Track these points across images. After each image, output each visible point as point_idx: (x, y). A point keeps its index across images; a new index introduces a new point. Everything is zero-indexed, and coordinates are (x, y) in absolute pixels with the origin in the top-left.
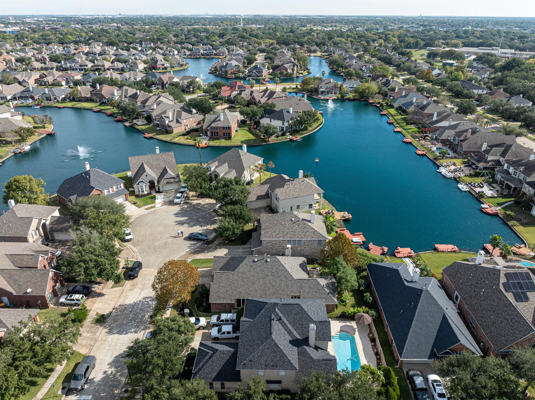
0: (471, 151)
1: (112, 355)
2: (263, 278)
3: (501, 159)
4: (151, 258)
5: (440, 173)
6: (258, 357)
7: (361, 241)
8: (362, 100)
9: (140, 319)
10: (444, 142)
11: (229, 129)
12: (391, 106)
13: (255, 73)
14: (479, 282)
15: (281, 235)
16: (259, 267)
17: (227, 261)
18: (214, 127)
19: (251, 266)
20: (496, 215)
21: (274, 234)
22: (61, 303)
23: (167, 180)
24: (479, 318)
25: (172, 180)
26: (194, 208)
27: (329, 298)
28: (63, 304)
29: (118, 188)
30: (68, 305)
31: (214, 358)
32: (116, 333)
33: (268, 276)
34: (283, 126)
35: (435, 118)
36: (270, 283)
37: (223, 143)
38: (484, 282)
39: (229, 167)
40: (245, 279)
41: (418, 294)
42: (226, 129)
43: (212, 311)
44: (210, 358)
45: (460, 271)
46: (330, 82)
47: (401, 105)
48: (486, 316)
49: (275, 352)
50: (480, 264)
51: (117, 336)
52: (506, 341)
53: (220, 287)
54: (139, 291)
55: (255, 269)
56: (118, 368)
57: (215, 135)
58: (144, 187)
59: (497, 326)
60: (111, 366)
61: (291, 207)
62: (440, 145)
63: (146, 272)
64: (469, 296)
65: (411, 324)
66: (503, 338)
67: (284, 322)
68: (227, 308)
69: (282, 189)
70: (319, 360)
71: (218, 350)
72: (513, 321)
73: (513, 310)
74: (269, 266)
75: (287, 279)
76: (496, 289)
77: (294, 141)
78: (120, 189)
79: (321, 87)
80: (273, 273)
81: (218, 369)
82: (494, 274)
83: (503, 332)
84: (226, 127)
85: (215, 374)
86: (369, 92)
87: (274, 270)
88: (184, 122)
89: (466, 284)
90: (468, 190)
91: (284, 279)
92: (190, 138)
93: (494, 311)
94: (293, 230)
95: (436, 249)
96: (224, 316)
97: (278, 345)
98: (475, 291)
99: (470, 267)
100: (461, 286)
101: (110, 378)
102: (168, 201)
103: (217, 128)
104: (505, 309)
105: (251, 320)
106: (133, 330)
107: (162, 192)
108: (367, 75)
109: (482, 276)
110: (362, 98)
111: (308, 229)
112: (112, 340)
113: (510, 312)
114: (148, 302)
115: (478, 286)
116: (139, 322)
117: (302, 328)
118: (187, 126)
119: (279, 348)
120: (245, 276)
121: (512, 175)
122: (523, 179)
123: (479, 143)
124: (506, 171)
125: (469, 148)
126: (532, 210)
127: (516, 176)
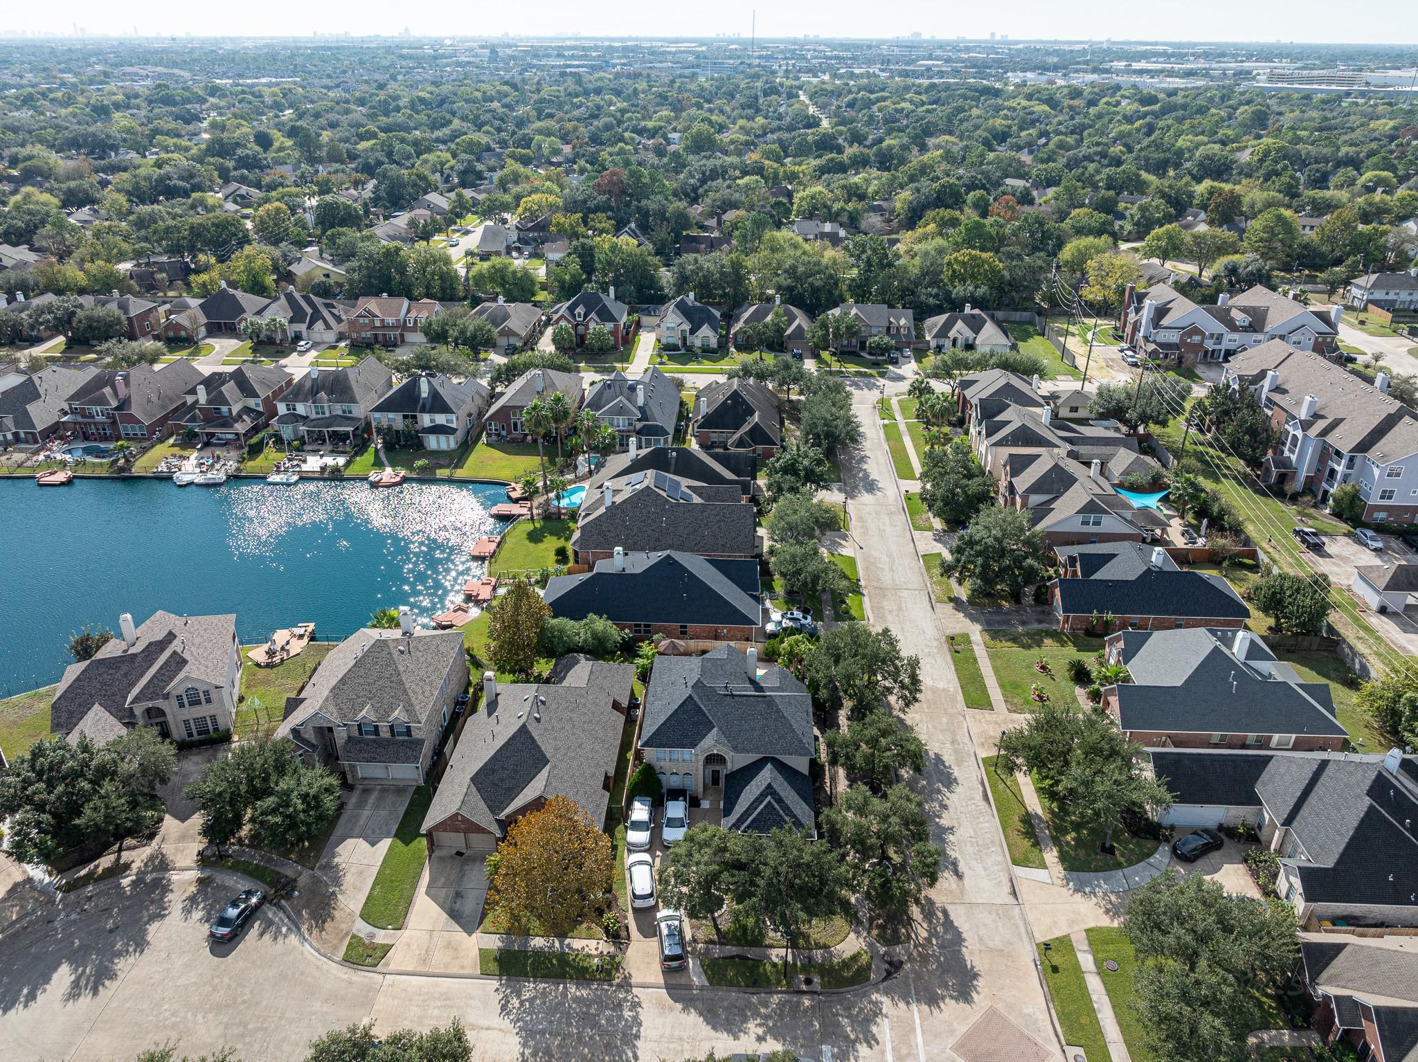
3: (251, 402)
5: (192, 484)
20: (405, 480)
38: (649, 512)
45: (605, 529)
50: (613, 502)
62: (60, 445)
64: (656, 541)
76: (672, 507)
82: (648, 495)
89: (632, 534)
100: (630, 542)
115: (648, 522)
121: (313, 416)
122: (344, 412)
123: (154, 398)
124: (294, 415)
125: (151, 416)
126: (426, 444)
127: (323, 413)
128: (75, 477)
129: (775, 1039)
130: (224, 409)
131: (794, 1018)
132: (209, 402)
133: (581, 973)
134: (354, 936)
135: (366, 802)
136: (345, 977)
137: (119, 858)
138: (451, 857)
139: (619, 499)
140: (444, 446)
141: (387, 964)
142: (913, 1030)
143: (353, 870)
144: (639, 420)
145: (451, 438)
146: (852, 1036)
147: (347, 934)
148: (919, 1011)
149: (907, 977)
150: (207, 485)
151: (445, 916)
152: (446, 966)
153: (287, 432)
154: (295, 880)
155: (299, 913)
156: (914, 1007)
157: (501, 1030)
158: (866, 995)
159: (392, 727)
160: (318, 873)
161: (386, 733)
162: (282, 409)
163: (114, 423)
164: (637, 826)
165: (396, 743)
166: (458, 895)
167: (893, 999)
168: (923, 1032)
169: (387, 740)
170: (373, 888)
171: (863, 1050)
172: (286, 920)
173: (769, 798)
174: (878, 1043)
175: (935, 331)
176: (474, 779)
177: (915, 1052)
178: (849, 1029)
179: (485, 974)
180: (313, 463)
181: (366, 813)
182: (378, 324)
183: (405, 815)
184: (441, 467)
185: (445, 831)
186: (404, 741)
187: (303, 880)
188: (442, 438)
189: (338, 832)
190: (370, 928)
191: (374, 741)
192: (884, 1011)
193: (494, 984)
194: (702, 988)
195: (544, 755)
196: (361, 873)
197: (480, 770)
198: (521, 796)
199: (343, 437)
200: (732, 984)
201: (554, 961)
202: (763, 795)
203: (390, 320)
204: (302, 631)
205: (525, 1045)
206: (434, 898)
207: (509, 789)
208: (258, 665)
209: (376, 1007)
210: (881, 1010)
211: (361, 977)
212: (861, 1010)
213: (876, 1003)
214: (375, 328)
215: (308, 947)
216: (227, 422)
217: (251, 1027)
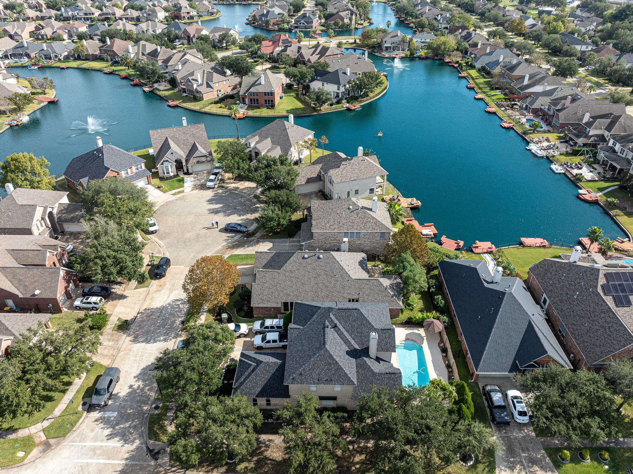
0: (570, 124)
1: (138, 367)
2: (315, 278)
3: (606, 134)
4: (181, 253)
5: (530, 150)
6: (310, 370)
7: (432, 233)
8: (436, 58)
9: (170, 325)
10: (536, 112)
11: (271, 95)
12: (472, 67)
13: (303, 24)
14: (573, 283)
15: (336, 226)
16: (310, 264)
17: (272, 257)
18: (254, 93)
19: (301, 263)
20: (596, 202)
21: (328, 225)
22: (76, 306)
23: (198, 159)
24: (570, 326)
25: (204, 159)
26: (231, 193)
27: (393, 301)
28: (80, 308)
29: (137, 169)
30: (84, 309)
31: (258, 371)
32: (143, 342)
33: (320, 275)
34: (338, 91)
35: (526, 82)
36: (323, 283)
37: (264, 112)
38: (579, 283)
39: (273, 142)
40: (293, 279)
41: (500, 298)
42: (268, 95)
43: (255, 316)
44: (253, 370)
45: (551, 270)
46: (397, 36)
47: (484, 65)
48: (579, 323)
49: (329, 364)
50: (575, 262)
51: (143, 344)
52: (602, 352)
53: (264, 289)
54: (168, 292)
55: (305, 267)
56: (146, 381)
57: (255, 103)
58: (169, 167)
59: (592, 335)
60: (138, 379)
61: (349, 192)
62: (530, 116)
63: (175, 270)
64: (560, 300)
65: (491, 333)
66: (598, 349)
67: (339, 330)
68: (273, 313)
69: (337, 170)
70: (381, 374)
71: (262, 362)
72: (612, 329)
73: (612, 316)
74: (322, 264)
75: (343, 278)
76: (593, 292)
77: (351, 110)
78: (140, 170)
79: (386, 42)
80: (327, 271)
81: (263, 384)
82: (592, 274)
83: (598, 343)
84: (268, 93)
85: (259, 389)
86: (445, 48)
87: (328, 269)
88: (216, 86)
89: (557, 285)
90: (563, 171)
91: (339, 279)
92: (223, 106)
93: (589, 318)
94: (351, 220)
95: (521, 244)
96: (269, 322)
97: (332, 357)
98: (567, 294)
99: (563, 266)
100: (551, 288)
101: (137, 393)
102: (199, 185)
103: (257, 94)
104: (602, 315)
105: (301, 327)
106: (162, 338)
107: (191, 174)
108: (444, 26)
109: (577, 276)
110: (437, 55)
111: (369, 220)
112: (138, 350)
113: (608, 319)
114: (178, 305)
115: (572, 288)
116: (169, 328)
117: (361, 336)
118: (220, 91)
119: (334, 360)
120: (293, 275)
121: (619, 154)
123: (580, 114)
124: (612, 148)
125: (565, 120)
128: (512, 128)
130: (588, 129)
131: (138, 401)
132: (586, 124)
133: (186, 321)
142: (109, 459)
143: (255, 248)
146: (117, 427)
147: (224, 254)
148: (120, 464)
149: (145, 461)
154: (253, 237)
155: (237, 242)
156: (123, 462)
158: (141, 436)
160: (255, 241)
162: (611, 143)
163: (553, 117)
164: (263, 323)
167: (132, 451)
168: (105, 464)
171: (107, 432)
172: (234, 240)
174: (108, 439)
177: (95, 457)
178: (122, 426)
181: (288, 244)
184: (623, 210)
192: (126, 445)
202: (258, 362)
210: (128, 443)
212: (131, 434)
213: (133, 442)
215: (220, 247)
216: (581, 136)
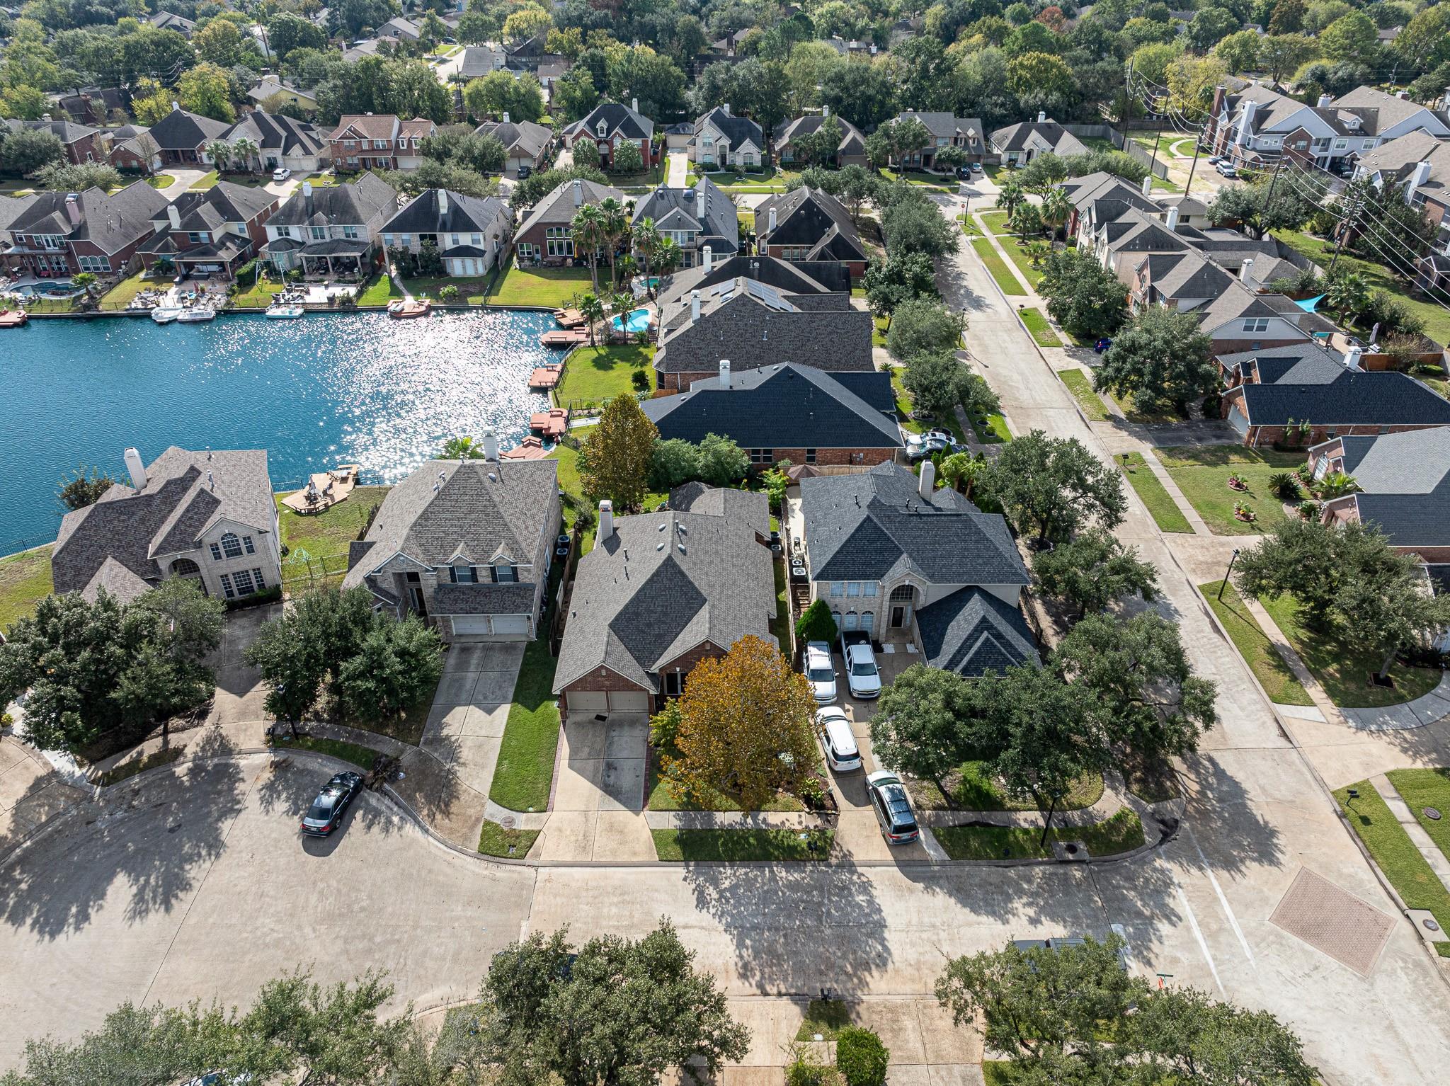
0: (132, 246)
3: (235, 227)
20: (430, 308)
41: (792, 377)
50: (702, 315)
59: (835, 349)
71: (984, 617)
82: (745, 307)
90: (299, 310)
99: (702, 329)
104: (814, 325)
106: (860, 898)
112: (913, 945)
113: (824, 322)
121: (311, 241)
122: (348, 235)
123: (115, 225)
124: (288, 240)
125: (114, 245)
126: (449, 270)
127: (323, 237)
128: (30, 318)
129: (1053, 920)
130: (203, 234)
131: (1066, 893)
132: (184, 226)
133: (790, 855)
134: (487, 823)
135: (467, 662)
136: (486, 872)
137: (166, 742)
138: (591, 722)
139: (708, 311)
140: (471, 272)
141: (537, 855)
142: (1216, 899)
143: (469, 743)
144: (701, 234)
145: (479, 261)
146: (1147, 913)
147: (478, 820)
148: (1217, 877)
149: (1189, 838)
150: (194, 322)
151: (599, 792)
152: (614, 852)
153: (281, 261)
154: (397, 759)
155: (410, 798)
156: (1209, 872)
157: (702, 928)
158: (1143, 862)
159: (493, 570)
160: (425, 750)
161: (484, 578)
162: (272, 233)
163: (69, 254)
164: (819, 675)
165: (499, 590)
166: (610, 767)
167: (1181, 865)
168: (1230, 902)
169: (488, 587)
170: (499, 764)
171: (1164, 927)
172: (395, 809)
173: (985, 634)
174: (1180, 919)
175: (1007, 143)
176: (612, 626)
177: (1227, 926)
178: (1139, 904)
179: (666, 860)
180: (318, 295)
181: (471, 675)
182: (365, 146)
183: (520, 677)
184: (472, 294)
185: (584, 689)
186: (509, 587)
187: (407, 758)
188: (469, 261)
189: (440, 700)
190: (506, 813)
191: (471, 588)
192: (1176, 881)
193: (680, 871)
194: (942, 864)
195: (698, 593)
196: (480, 746)
197: (620, 614)
198: (676, 643)
199: (350, 265)
200: (977, 856)
201: (752, 840)
202: (977, 631)
203: (380, 142)
204: (344, 474)
205: (740, 945)
206: (581, 772)
207: (659, 636)
208: (298, 513)
209: (535, 908)
210: (1170, 879)
211: (506, 873)
212: (1147, 880)
213: (1162, 871)
214: (363, 151)
215: (430, 839)
216: (208, 250)
217: (378, 939)
